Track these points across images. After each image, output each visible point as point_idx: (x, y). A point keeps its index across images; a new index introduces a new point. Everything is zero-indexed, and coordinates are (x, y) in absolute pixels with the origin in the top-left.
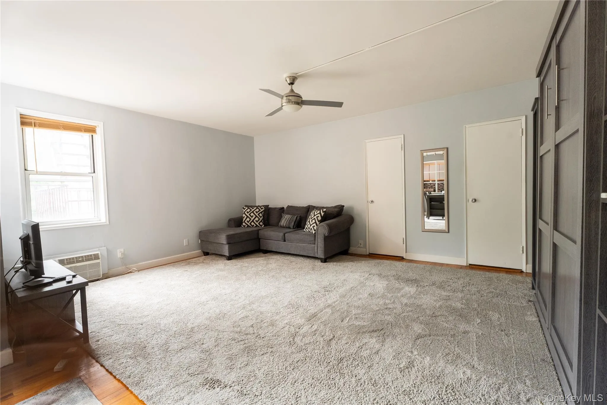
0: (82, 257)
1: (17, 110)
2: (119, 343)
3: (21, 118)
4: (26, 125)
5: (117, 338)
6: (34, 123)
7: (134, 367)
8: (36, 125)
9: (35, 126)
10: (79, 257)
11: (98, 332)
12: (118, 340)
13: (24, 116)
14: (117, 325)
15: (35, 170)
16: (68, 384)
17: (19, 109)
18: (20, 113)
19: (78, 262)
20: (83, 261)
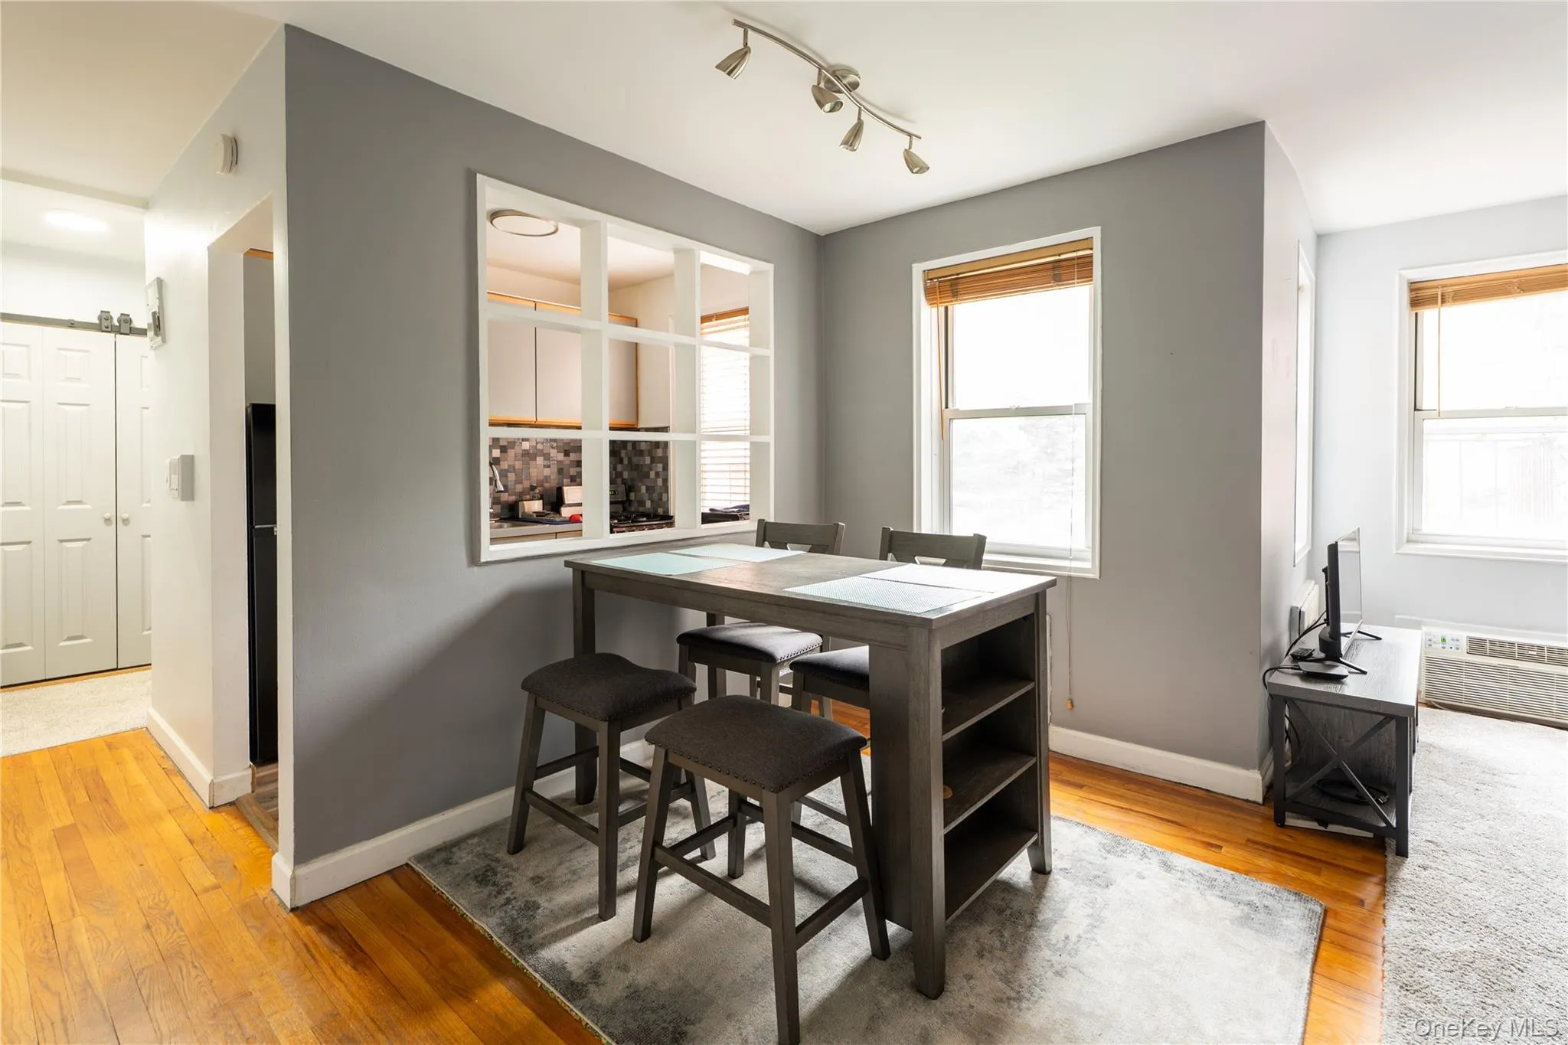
0: (1541, 648)
1: (1401, 276)
2: (1466, 907)
3: (1411, 290)
4: (1424, 305)
5: (1474, 893)
6: (1442, 296)
7: (1438, 981)
8: (1447, 299)
9: (1443, 302)
10: (1531, 647)
11: (1444, 851)
12: (1470, 900)
13: (1418, 285)
14: (1506, 867)
15: (1437, 409)
16: (1294, 898)
17: (1403, 272)
18: (1408, 280)
19: (1523, 657)
20: (1539, 660)
